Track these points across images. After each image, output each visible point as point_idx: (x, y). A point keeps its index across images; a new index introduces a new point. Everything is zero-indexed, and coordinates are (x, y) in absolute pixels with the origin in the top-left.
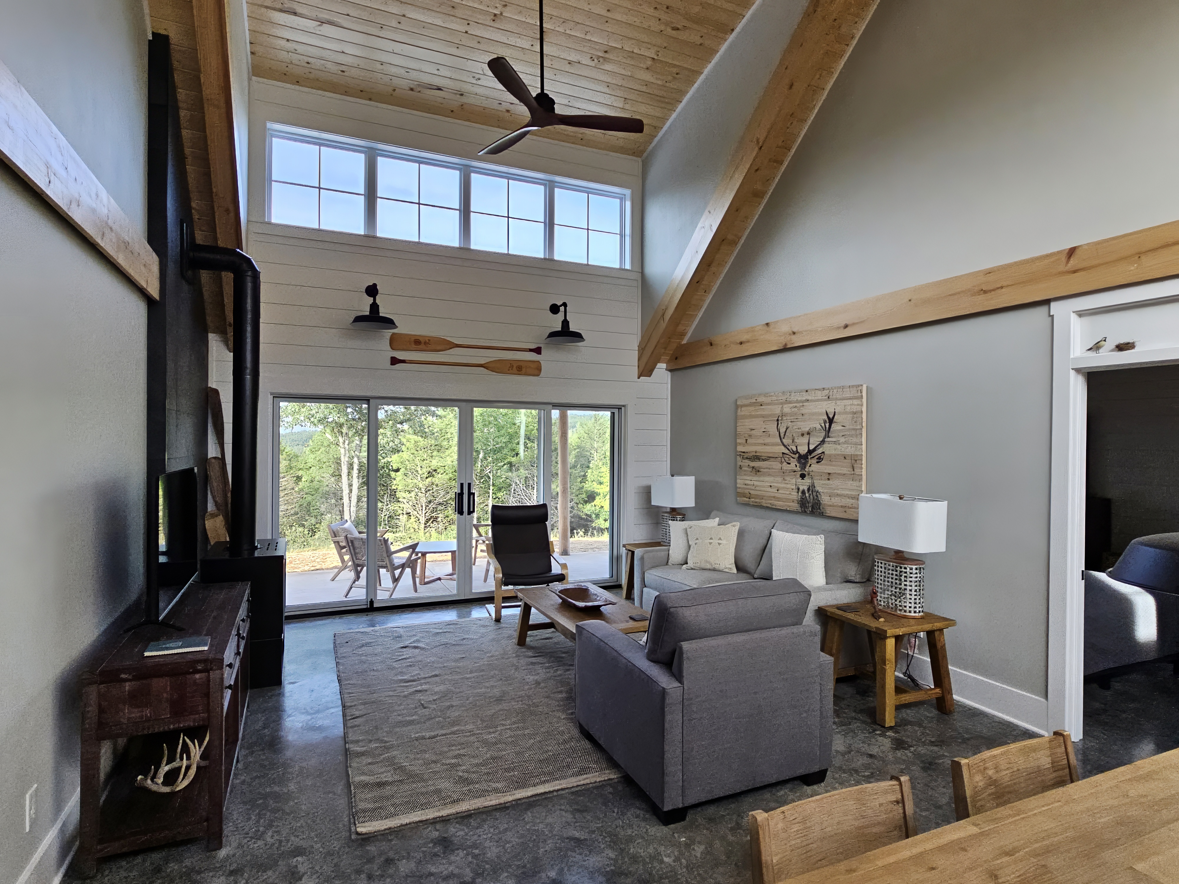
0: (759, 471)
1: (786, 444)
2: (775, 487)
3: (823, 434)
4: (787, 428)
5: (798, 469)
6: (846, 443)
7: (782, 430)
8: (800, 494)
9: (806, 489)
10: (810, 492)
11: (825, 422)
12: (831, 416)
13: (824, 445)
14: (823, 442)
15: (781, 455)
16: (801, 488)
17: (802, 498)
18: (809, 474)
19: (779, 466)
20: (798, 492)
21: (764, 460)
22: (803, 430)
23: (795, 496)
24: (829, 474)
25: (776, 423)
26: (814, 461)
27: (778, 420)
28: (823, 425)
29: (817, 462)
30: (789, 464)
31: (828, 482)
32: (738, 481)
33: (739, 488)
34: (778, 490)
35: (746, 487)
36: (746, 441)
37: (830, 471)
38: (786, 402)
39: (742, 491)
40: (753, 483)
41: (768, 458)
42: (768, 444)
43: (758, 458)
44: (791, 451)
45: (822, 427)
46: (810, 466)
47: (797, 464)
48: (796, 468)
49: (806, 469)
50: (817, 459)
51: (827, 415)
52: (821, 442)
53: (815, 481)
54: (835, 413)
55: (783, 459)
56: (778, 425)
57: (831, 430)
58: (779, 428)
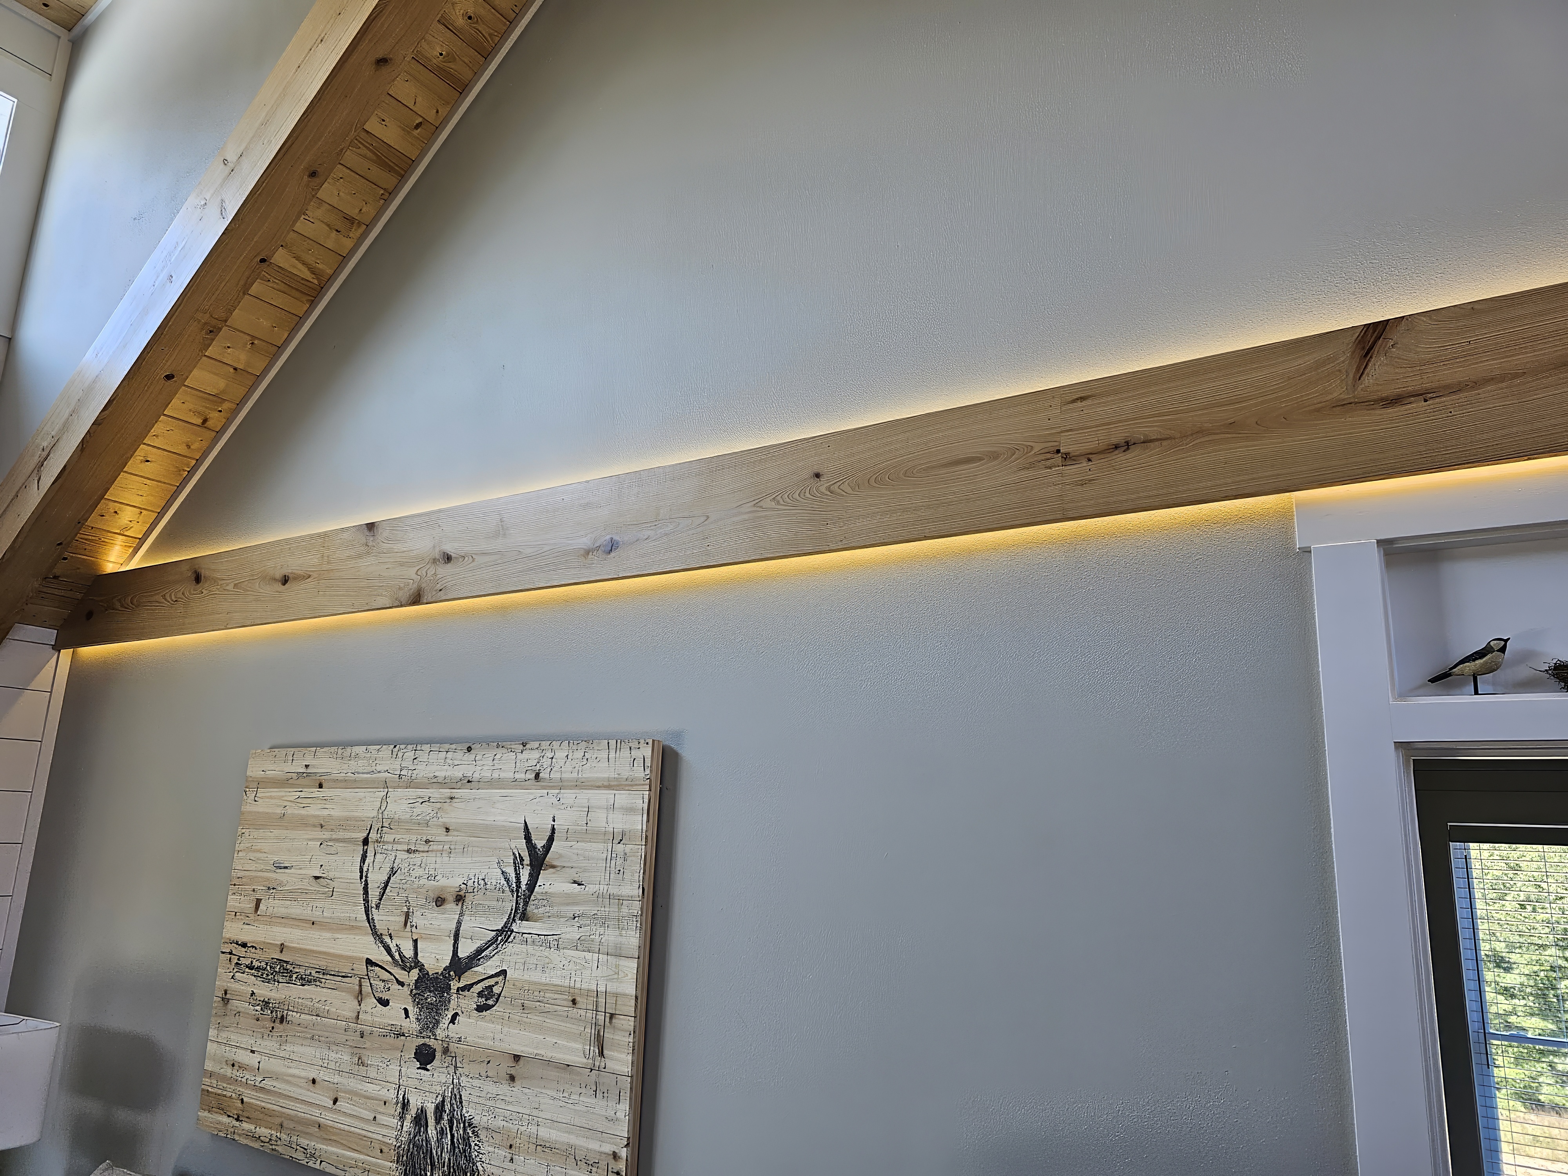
0: (282, 1019)
1: (380, 927)
2: (329, 1086)
3: (509, 904)
4: (393, 872)
5: (412, 1025)
6: (578, 945)
7: (376, 878)
8: (407, 1124)
9: (430, 1108)
10: (445, 1122)
11: (518, 862)
12: (540, 843)
13: (509, 948)
14: (504, 933)
15: (362, 969)
16: (415, 1102)
18: (446, 1051)
19: (351, 1007)
20: (402, 1118)
21: (305, 981)
22: (442, 882)
24: (517, 1058)
25: (360, 849)
26: (470, 1001)
27: (366, 842)
28: (511, 871)
29: (480, 1009)
30: (385, 1003)
31: (504, 1089)
32: (209, 1047)
33: (211, 1075)
34: (335, 1102)
35: (234, 1072)
36: (257, 905)
37: (516, 1049)
38: (401, 782)
39: (219, 1087)
40: (256, 1060)
41: (320, 976)
42: (324, 926)
43: (289, 973)
44: (397, 957)
45: (507, 880)
46: (453, 1020)
47: (410, 1009)
48: (406, 1023)
49: (438, 1032)
50: (480, 994)
51: (528, 837)
52: (500, 932)
53: (464, 1081)
54: (553, 829)
55: (366, 985)
56: (364, 858)
57: (536, 892)
58: (365, 868)
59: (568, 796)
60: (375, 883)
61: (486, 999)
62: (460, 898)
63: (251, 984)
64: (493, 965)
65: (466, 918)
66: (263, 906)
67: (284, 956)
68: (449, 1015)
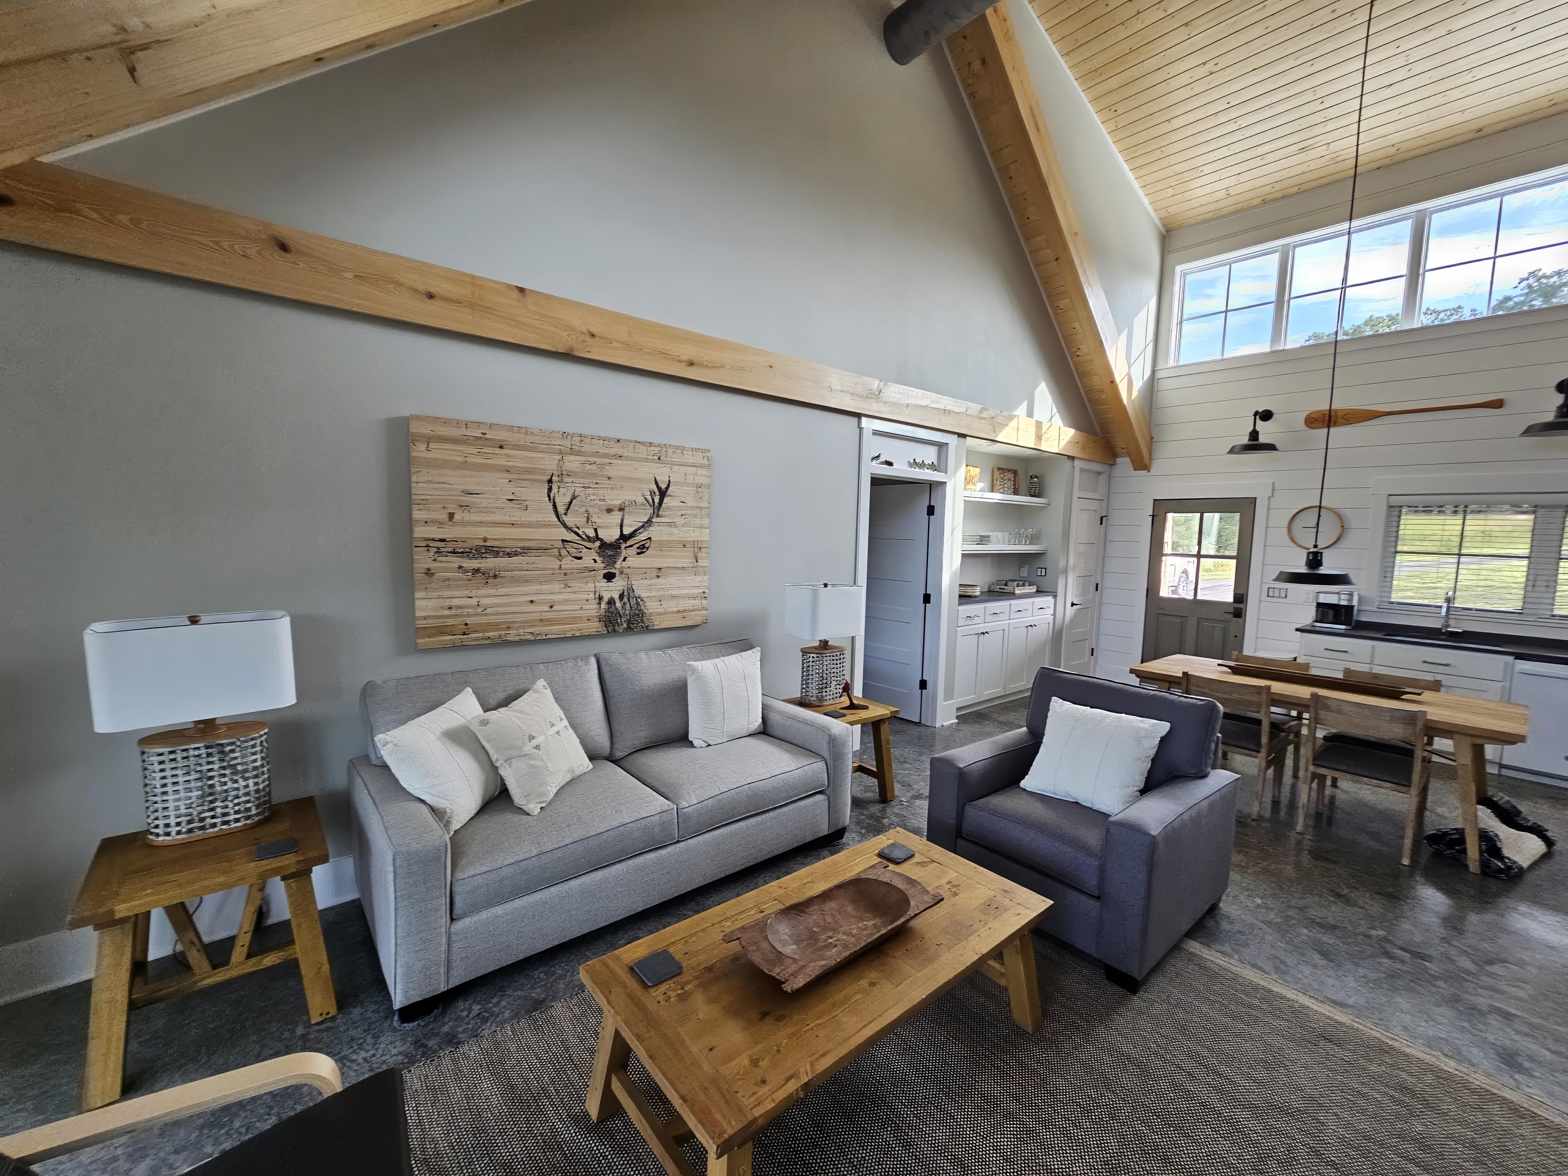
1: (570, 524)
2: (542, 602)
3: (650, 510)
5: (600, 565)
6: (685, 525)
7: (562, 500)
8: (603, 606)
9: (616, 597)
10: (625, 599)
11: (652, 493)
12: (663, 486)
13: (651, 528)
14: (649, 522)
16: (606, 596)
18: (621, 573)
20: (599, 604)
22: (610, 502)
24: (660, 569)
25: (546, 486)
26: (633, 551)
27: (550, 481)
28: (649, 498)
29: (638, 554)
30: (580, 558)
31: (655, 581)
32: (418, 603)
33: (425, 618)
34: (551, 607)
35: (453, 612)
36: (451, 516)
37: (660, 566)
38: (572, 452)
39: (438, 622)
40: (474, 601)
41: (525, 551)
42: (522, 525)
43: (496, 552)
44: (584, 536)
45: (648, 502)
46: (624, 560)
47: (597, 558)
48: (596, 566)
49: (616, 566)
50: (638, 548)
51: (656, 483)
52: (647, 522)
53: (633, 582)
54: (669, 481)
55: (564, 552)
56: (550, 489)
57: (663, 505)
58: (552, 495)
59: (675, 468)
60: (562, 502)
61: (642, 549)
62: (621, 509)
63: (456, 561)
64: (642, 536)
66: (457, 517)
67: (488, 544)
68: (622, 558)
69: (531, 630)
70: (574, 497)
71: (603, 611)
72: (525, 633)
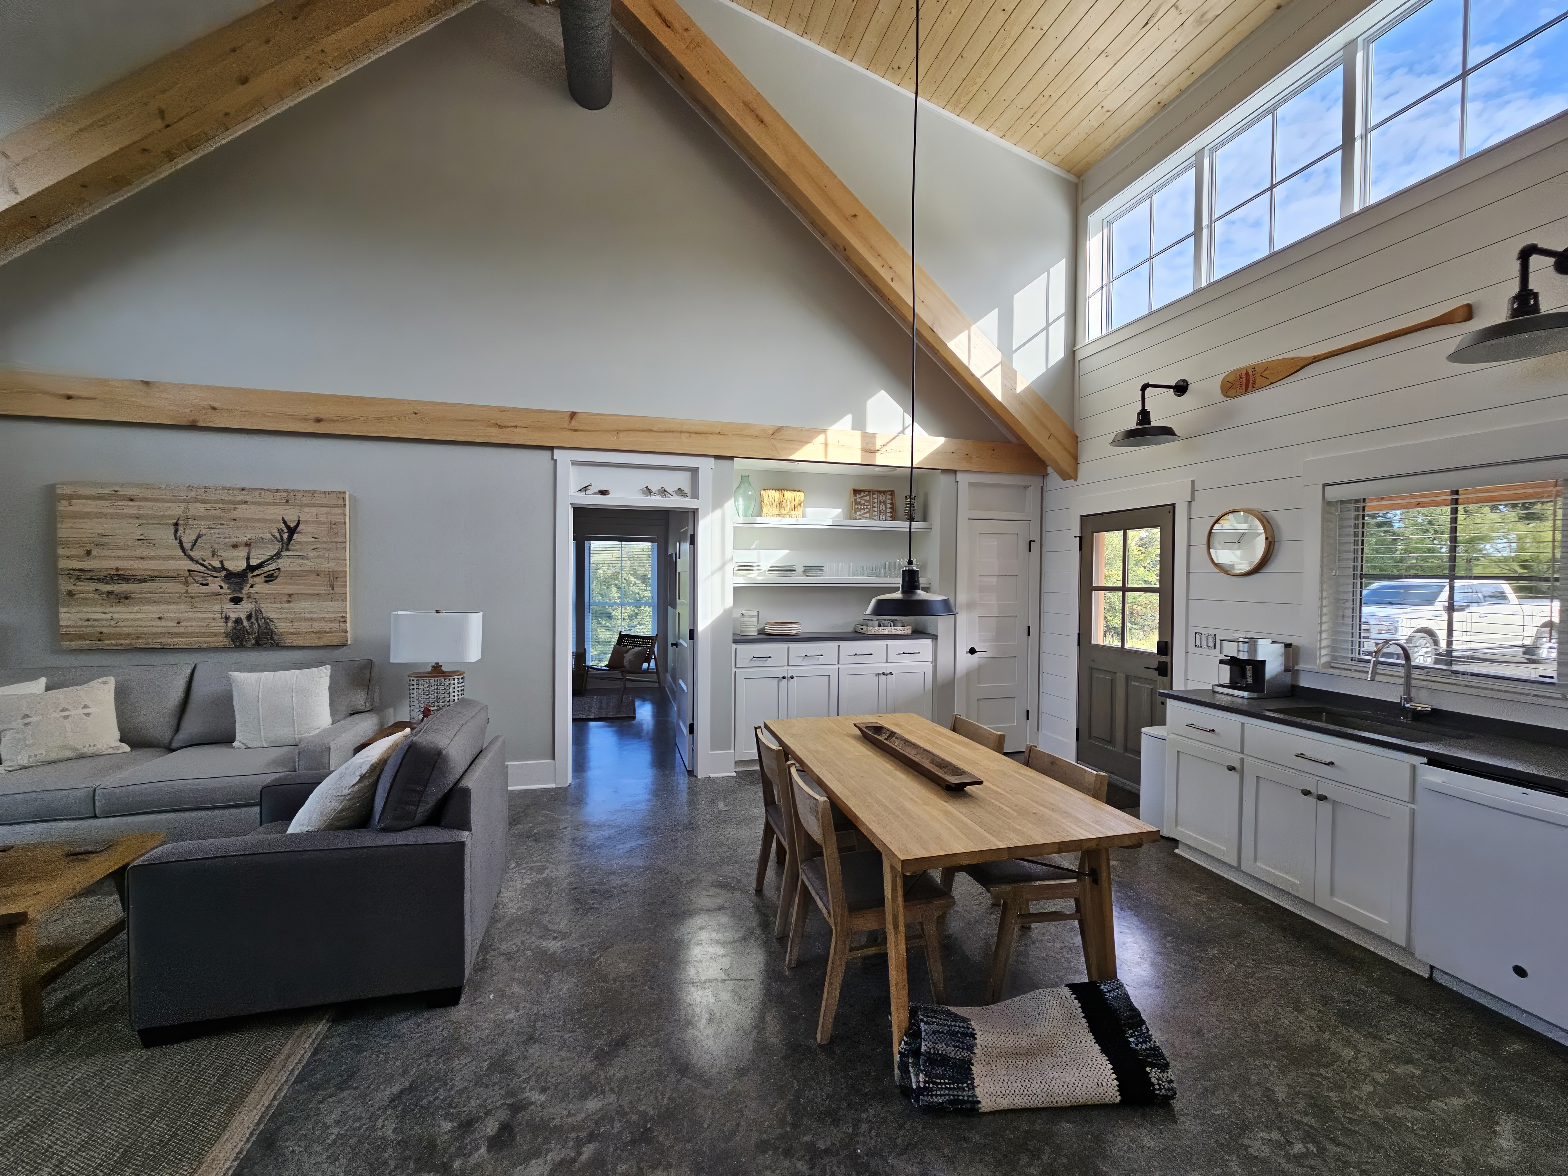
0: (126, 598)
1: (196, 558)
2: (171, 619)
3: (278, 545)
5: (226, 590)
6: (319, 557)
7: (187, 539)
8: (230, 624)
9: (243, 617)
10: (253, 620)
11: (281, 532)
12: (292, 525)
13: (280, 561)
14: (278, 555)
16: (233, 616)
17: (234, 628)
18: (249, 597)
19: (181, 588)
20: (226, 622)
21: (140, 581)
22: (236, 539)
23: (219, 627)
24: (290, 595)
25: (172, 527)
26: (261, 579)
27: (176, 525)
28: (278, 535)
29: (266, 582)
30: (207, 585)
31: (287, 605)
32: (61, 616)
33: (67, 626)
34: (178, 623)
35: (90, 623)
36: (89, 552)
37: (290, 592)
38: (196, 500)
39: (77, 631)
40: (109, 616)
41: (152, 578)
42: (151, 558)
43: (125, 578)
44: (210, 567)
45: (276, 538)
46: (252, 586)
47: (223, 585)
48: (222, 591)
49: (243, 591)
50: (266, 577)
51: (285, 522)
52: (275, 555)
53: (262, 606)
54: (299, 521)
55: (190, 579)
56: (176, 531)
57: (293, 541)
58: (178, 535)
59: (305, 509)
60: (187, 541)
61: (270, 578)
62: (248, 545)
63: (93, 586)
64: (272, 567)
65: (253, 550)
66: (94, 553)
67: (120, 573)
68: (249, 585)
69: (160, 641)
70: (199, 536)
71: (229, 629)
72: (154, 643)
